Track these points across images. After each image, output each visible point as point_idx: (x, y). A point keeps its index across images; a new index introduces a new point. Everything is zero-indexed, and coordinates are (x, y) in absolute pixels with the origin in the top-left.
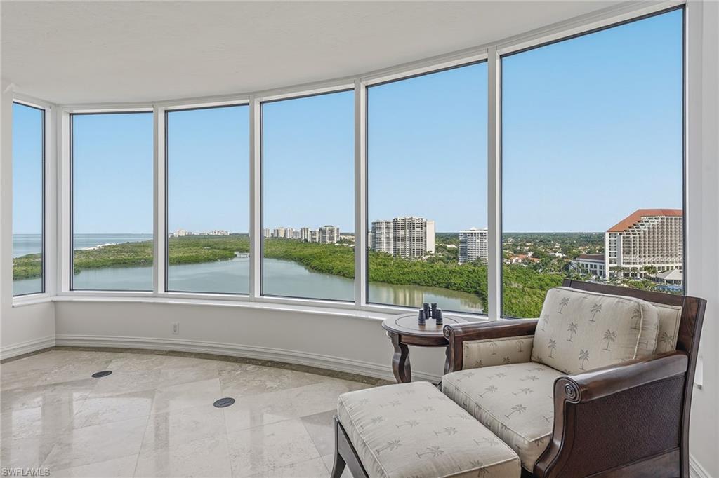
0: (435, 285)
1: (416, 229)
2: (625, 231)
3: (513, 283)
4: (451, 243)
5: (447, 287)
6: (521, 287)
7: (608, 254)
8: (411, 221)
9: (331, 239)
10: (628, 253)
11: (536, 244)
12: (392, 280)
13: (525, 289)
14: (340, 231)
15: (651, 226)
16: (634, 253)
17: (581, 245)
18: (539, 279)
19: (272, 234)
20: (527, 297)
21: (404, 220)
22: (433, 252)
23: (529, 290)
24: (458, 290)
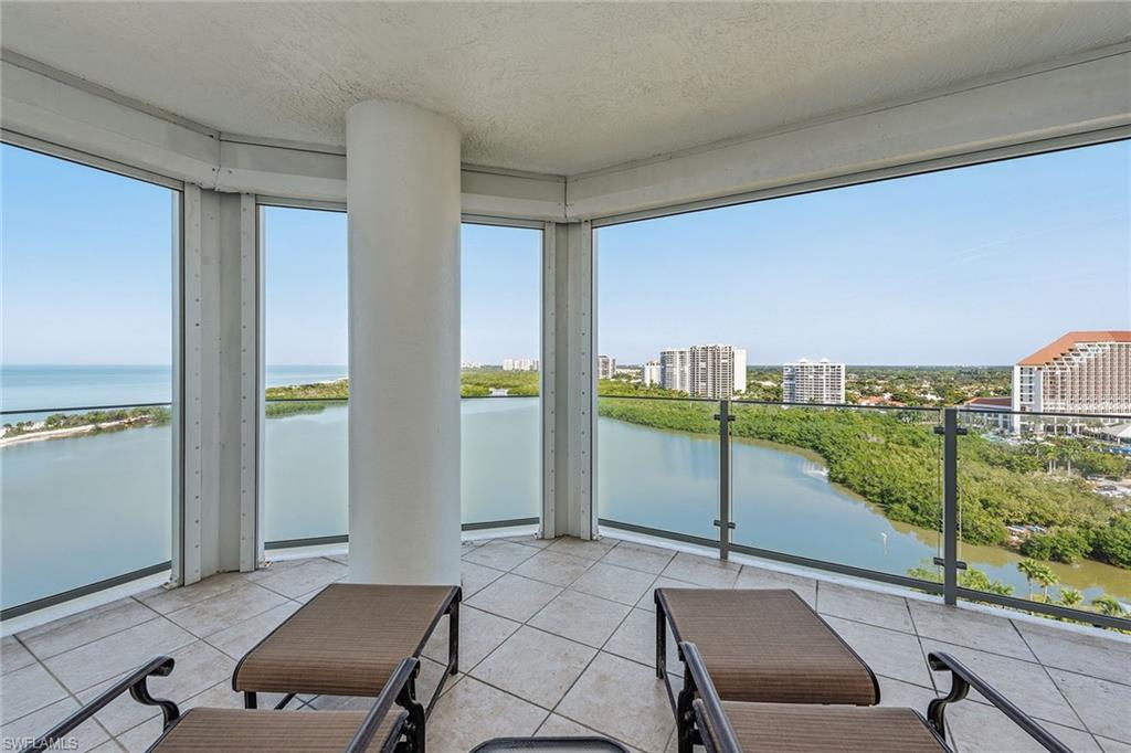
0: (753, 436)
1: (722, 361)
2: (1048, 364)
3: (870, 435)
4: (767, 379)
5: (771, 439)
6: (883, 441)
7: (1019, 398)
8: (715, 351)
9: (605, 373)
10: (1052, 397)
11: (892, 381)
12: (693, 428)
13: (890, 445)
14: (617, 364)
15: (1092, 357)
16: (1063, 397)
17: (964, 384)
18: (909, 432)
19: (531, 367)
20: (894, 456)
21: (705, 349)
22: (743, 392)
23: (895, 446)
24: (786, 443)
